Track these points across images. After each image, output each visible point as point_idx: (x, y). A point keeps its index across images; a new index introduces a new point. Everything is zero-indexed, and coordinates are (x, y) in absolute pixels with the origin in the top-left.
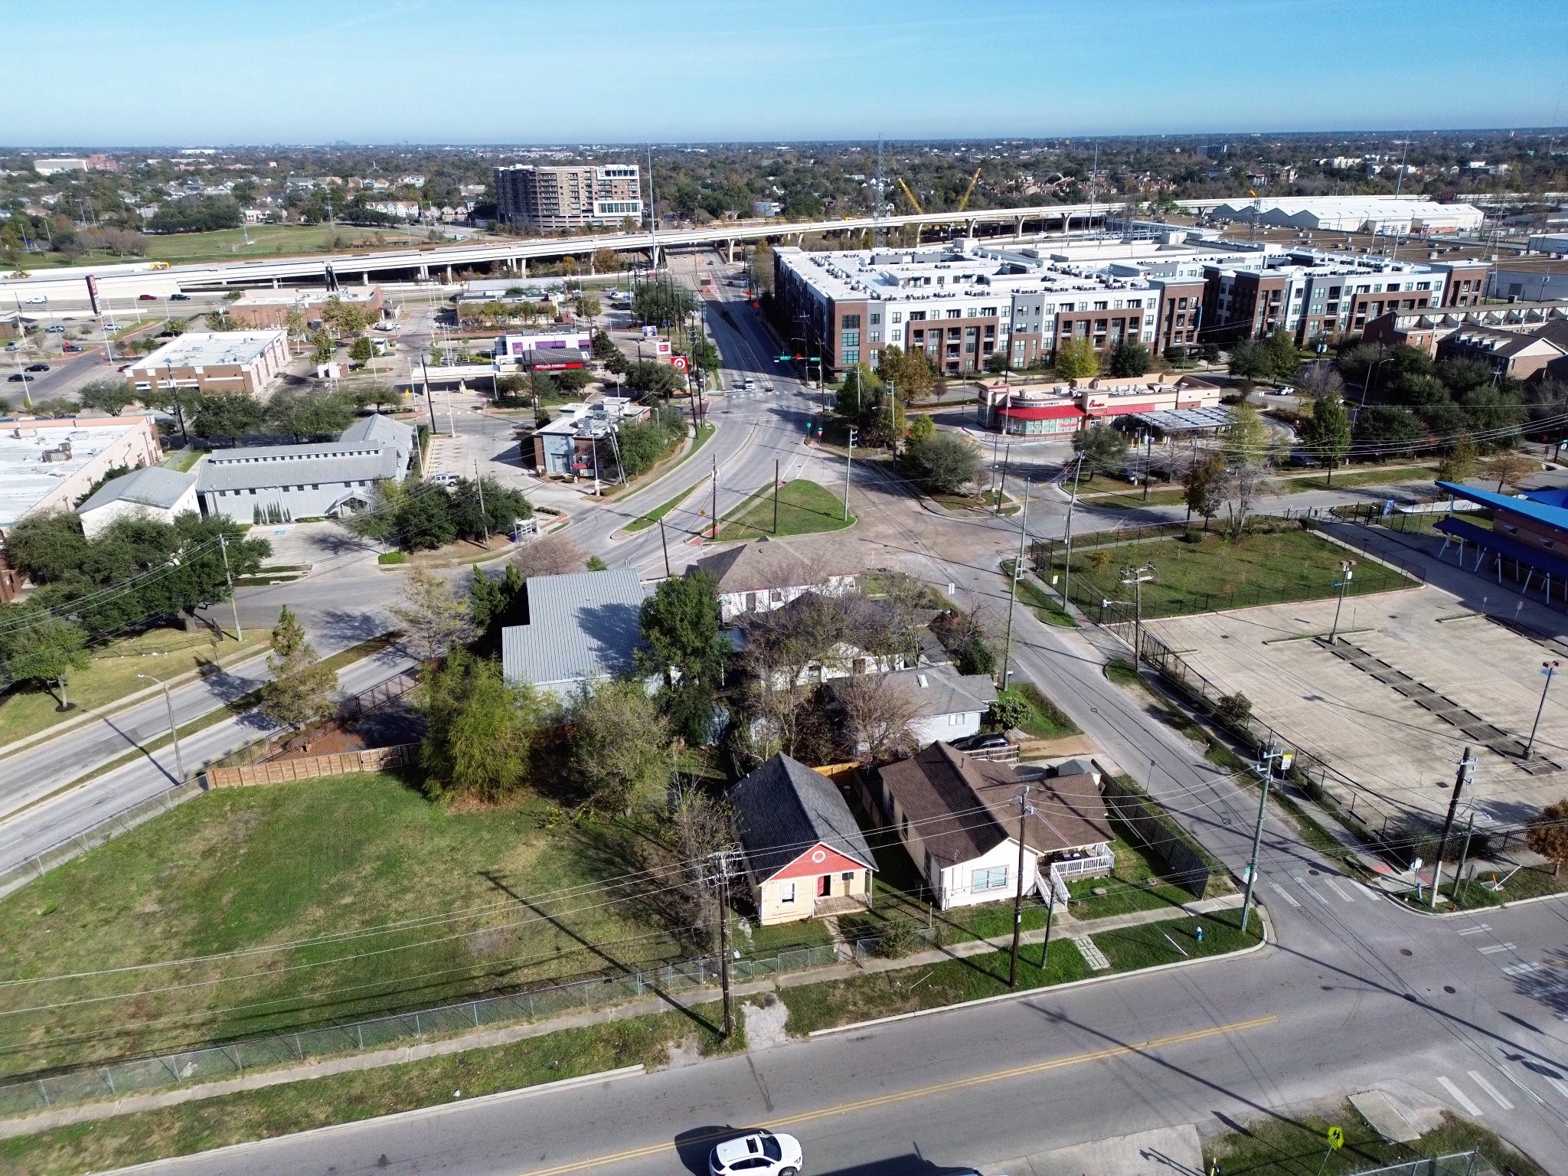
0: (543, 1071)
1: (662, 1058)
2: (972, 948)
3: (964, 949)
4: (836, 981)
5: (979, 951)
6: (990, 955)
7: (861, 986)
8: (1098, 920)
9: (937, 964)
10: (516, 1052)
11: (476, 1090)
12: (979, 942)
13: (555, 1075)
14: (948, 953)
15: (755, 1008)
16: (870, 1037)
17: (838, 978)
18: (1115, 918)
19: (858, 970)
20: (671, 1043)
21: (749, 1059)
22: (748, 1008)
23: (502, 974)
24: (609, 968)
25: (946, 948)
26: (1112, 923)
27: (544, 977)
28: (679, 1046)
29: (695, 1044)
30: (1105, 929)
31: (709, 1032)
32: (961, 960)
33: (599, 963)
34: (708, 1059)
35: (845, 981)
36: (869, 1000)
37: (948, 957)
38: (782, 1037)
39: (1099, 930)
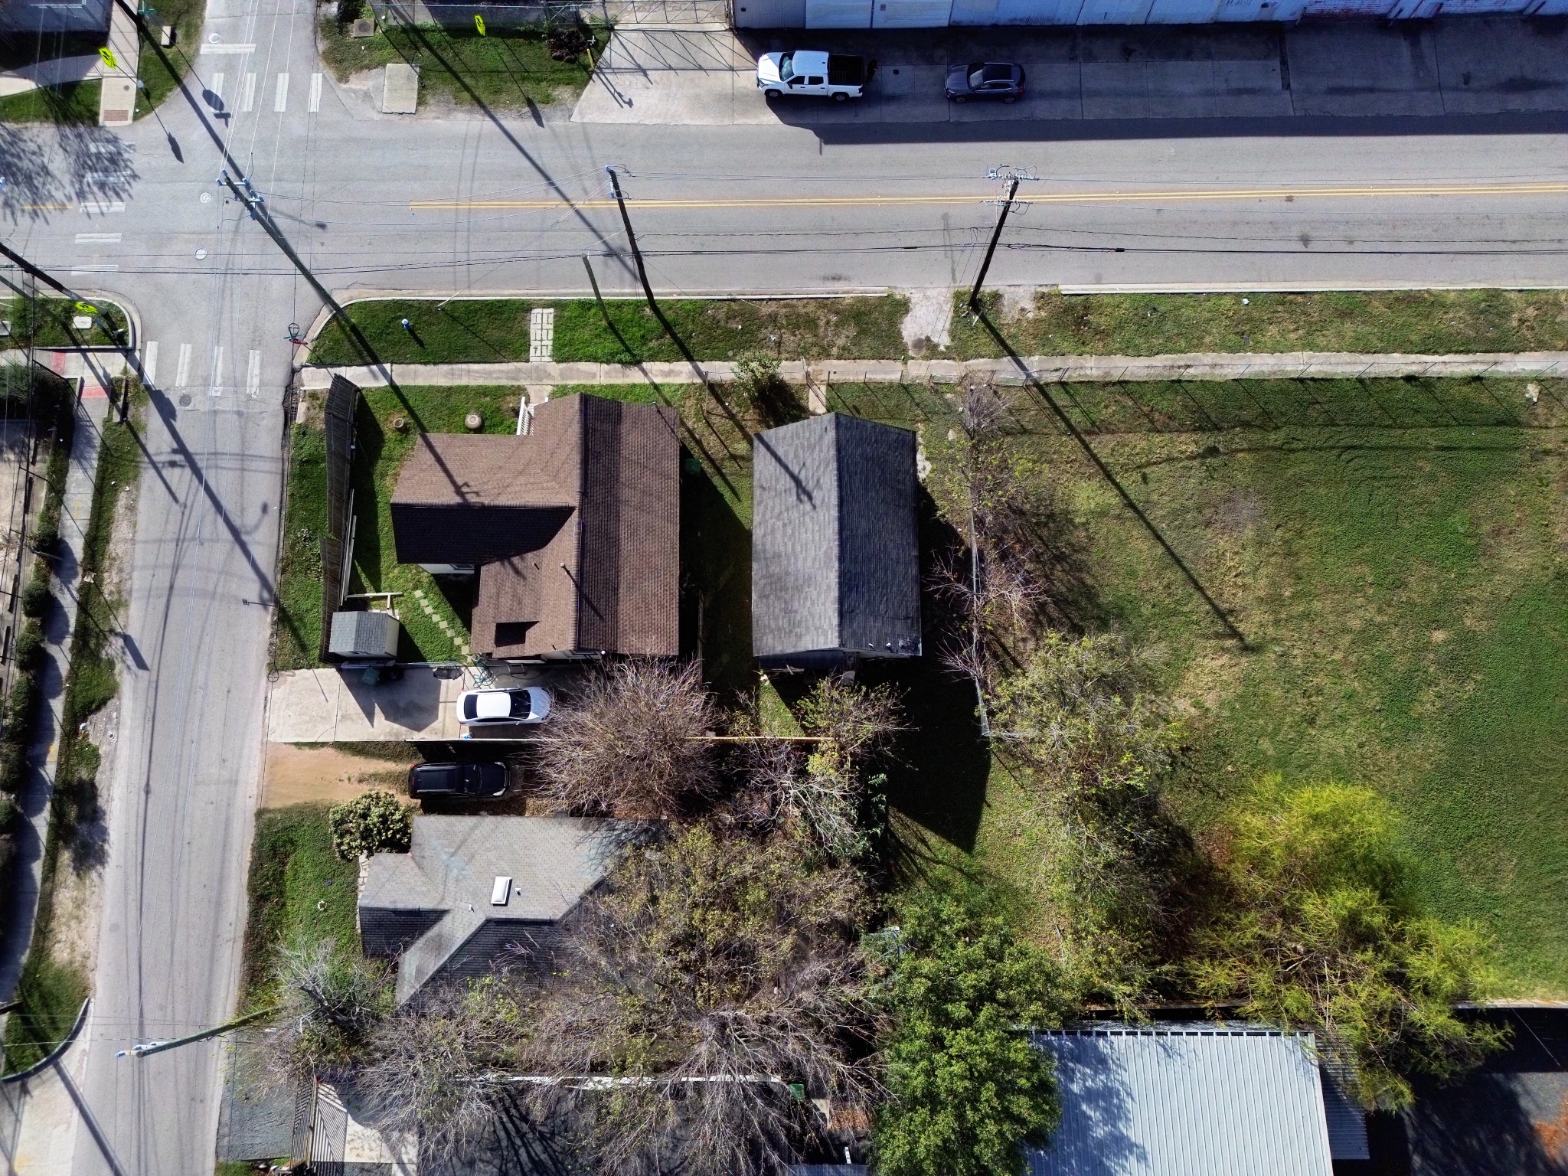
0: (1162, 309)
1: (1042, 298)
2: (670, 373)
3: (678, 374)
4: (839, 358)
5: (665, 366)
6: (653, 358)
7: (814, 344)
8: (504, 382)
9: (720, 360)
10: (1192, 339)
11: (1227, 302)
12: (658, 380)
13: (1150, 302)
14: (699, 373)
15: (935, 340)
16: (826, 278)
17: (835, 362)
18: (481, 382)
19: (810, 369)
20: (1030, 316)
21: (954, 279)
22: (943, 341)
23: (1213, 451)
24: (1089, 433)
25: (699, 381)
26: (490, 373)
27: (1167, 436)
28: (1023, 310)
29: (1005, 310)
30: (504, 367)
31: (990, 318)
32: (690, 359)
33: (1101, 446)
34: (994, 289)
35: (828, 356)
36: (811, 323)
37: (703, 366)
38: (915, 297)
39: (512, 366)
